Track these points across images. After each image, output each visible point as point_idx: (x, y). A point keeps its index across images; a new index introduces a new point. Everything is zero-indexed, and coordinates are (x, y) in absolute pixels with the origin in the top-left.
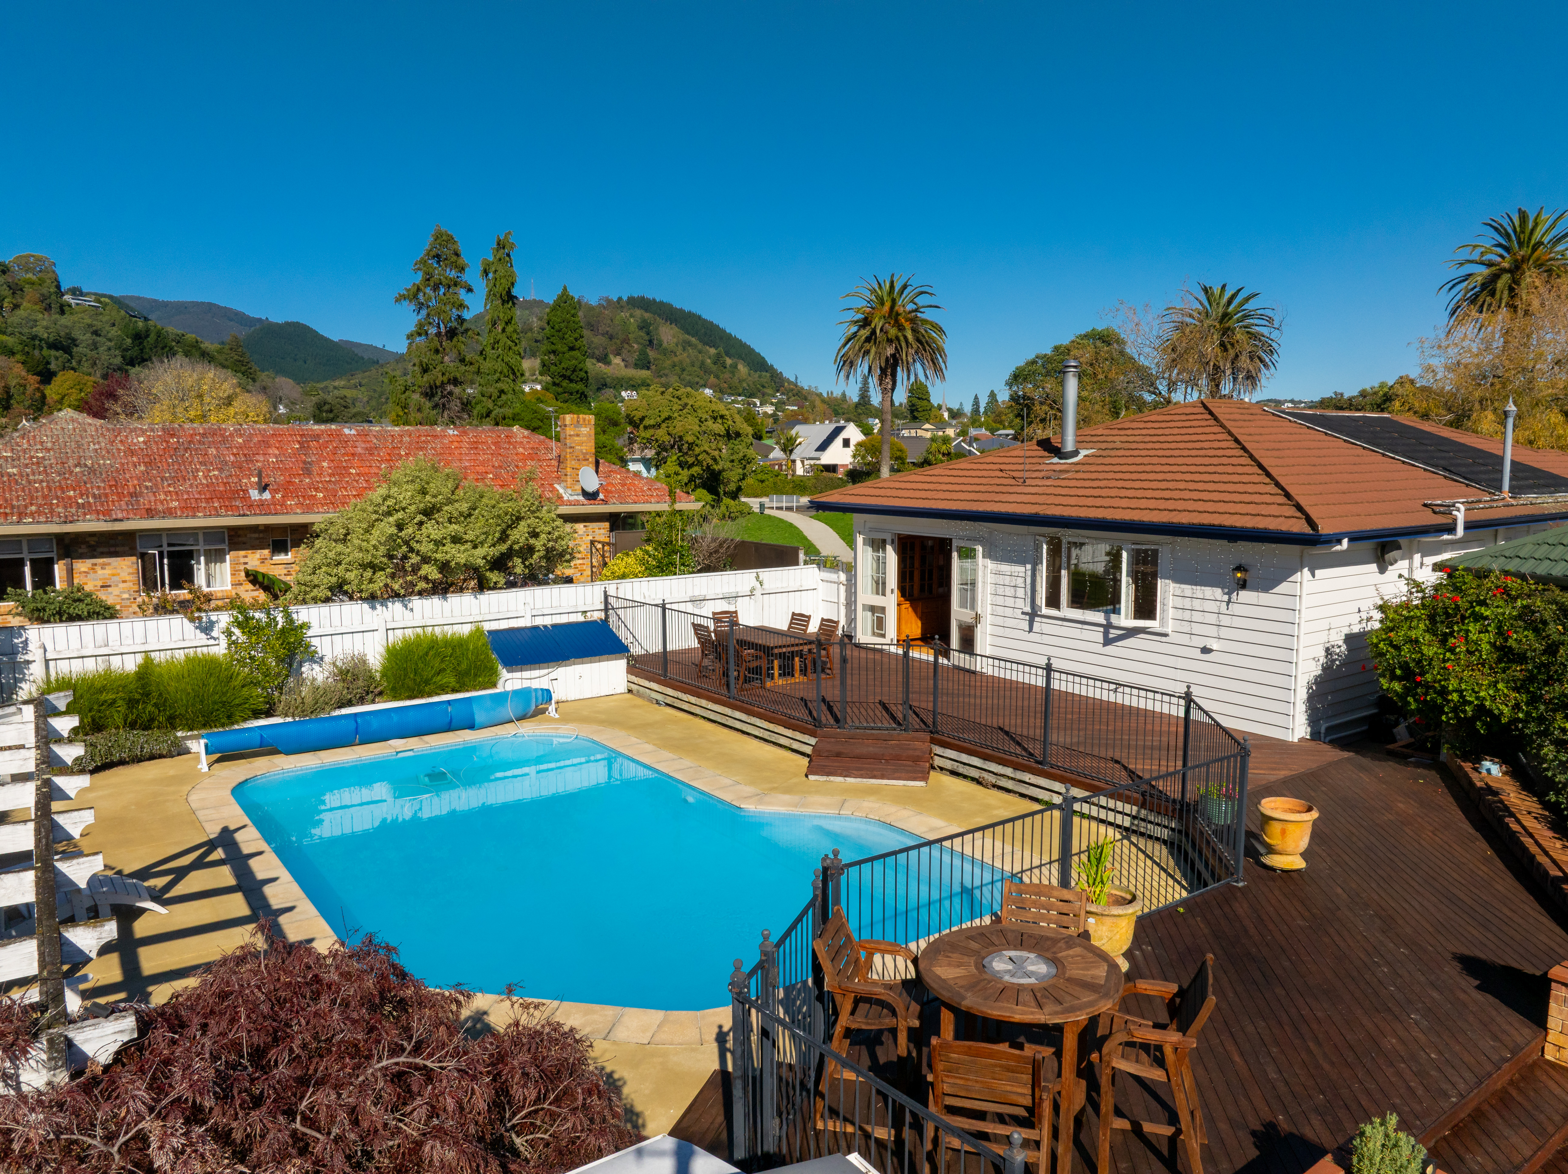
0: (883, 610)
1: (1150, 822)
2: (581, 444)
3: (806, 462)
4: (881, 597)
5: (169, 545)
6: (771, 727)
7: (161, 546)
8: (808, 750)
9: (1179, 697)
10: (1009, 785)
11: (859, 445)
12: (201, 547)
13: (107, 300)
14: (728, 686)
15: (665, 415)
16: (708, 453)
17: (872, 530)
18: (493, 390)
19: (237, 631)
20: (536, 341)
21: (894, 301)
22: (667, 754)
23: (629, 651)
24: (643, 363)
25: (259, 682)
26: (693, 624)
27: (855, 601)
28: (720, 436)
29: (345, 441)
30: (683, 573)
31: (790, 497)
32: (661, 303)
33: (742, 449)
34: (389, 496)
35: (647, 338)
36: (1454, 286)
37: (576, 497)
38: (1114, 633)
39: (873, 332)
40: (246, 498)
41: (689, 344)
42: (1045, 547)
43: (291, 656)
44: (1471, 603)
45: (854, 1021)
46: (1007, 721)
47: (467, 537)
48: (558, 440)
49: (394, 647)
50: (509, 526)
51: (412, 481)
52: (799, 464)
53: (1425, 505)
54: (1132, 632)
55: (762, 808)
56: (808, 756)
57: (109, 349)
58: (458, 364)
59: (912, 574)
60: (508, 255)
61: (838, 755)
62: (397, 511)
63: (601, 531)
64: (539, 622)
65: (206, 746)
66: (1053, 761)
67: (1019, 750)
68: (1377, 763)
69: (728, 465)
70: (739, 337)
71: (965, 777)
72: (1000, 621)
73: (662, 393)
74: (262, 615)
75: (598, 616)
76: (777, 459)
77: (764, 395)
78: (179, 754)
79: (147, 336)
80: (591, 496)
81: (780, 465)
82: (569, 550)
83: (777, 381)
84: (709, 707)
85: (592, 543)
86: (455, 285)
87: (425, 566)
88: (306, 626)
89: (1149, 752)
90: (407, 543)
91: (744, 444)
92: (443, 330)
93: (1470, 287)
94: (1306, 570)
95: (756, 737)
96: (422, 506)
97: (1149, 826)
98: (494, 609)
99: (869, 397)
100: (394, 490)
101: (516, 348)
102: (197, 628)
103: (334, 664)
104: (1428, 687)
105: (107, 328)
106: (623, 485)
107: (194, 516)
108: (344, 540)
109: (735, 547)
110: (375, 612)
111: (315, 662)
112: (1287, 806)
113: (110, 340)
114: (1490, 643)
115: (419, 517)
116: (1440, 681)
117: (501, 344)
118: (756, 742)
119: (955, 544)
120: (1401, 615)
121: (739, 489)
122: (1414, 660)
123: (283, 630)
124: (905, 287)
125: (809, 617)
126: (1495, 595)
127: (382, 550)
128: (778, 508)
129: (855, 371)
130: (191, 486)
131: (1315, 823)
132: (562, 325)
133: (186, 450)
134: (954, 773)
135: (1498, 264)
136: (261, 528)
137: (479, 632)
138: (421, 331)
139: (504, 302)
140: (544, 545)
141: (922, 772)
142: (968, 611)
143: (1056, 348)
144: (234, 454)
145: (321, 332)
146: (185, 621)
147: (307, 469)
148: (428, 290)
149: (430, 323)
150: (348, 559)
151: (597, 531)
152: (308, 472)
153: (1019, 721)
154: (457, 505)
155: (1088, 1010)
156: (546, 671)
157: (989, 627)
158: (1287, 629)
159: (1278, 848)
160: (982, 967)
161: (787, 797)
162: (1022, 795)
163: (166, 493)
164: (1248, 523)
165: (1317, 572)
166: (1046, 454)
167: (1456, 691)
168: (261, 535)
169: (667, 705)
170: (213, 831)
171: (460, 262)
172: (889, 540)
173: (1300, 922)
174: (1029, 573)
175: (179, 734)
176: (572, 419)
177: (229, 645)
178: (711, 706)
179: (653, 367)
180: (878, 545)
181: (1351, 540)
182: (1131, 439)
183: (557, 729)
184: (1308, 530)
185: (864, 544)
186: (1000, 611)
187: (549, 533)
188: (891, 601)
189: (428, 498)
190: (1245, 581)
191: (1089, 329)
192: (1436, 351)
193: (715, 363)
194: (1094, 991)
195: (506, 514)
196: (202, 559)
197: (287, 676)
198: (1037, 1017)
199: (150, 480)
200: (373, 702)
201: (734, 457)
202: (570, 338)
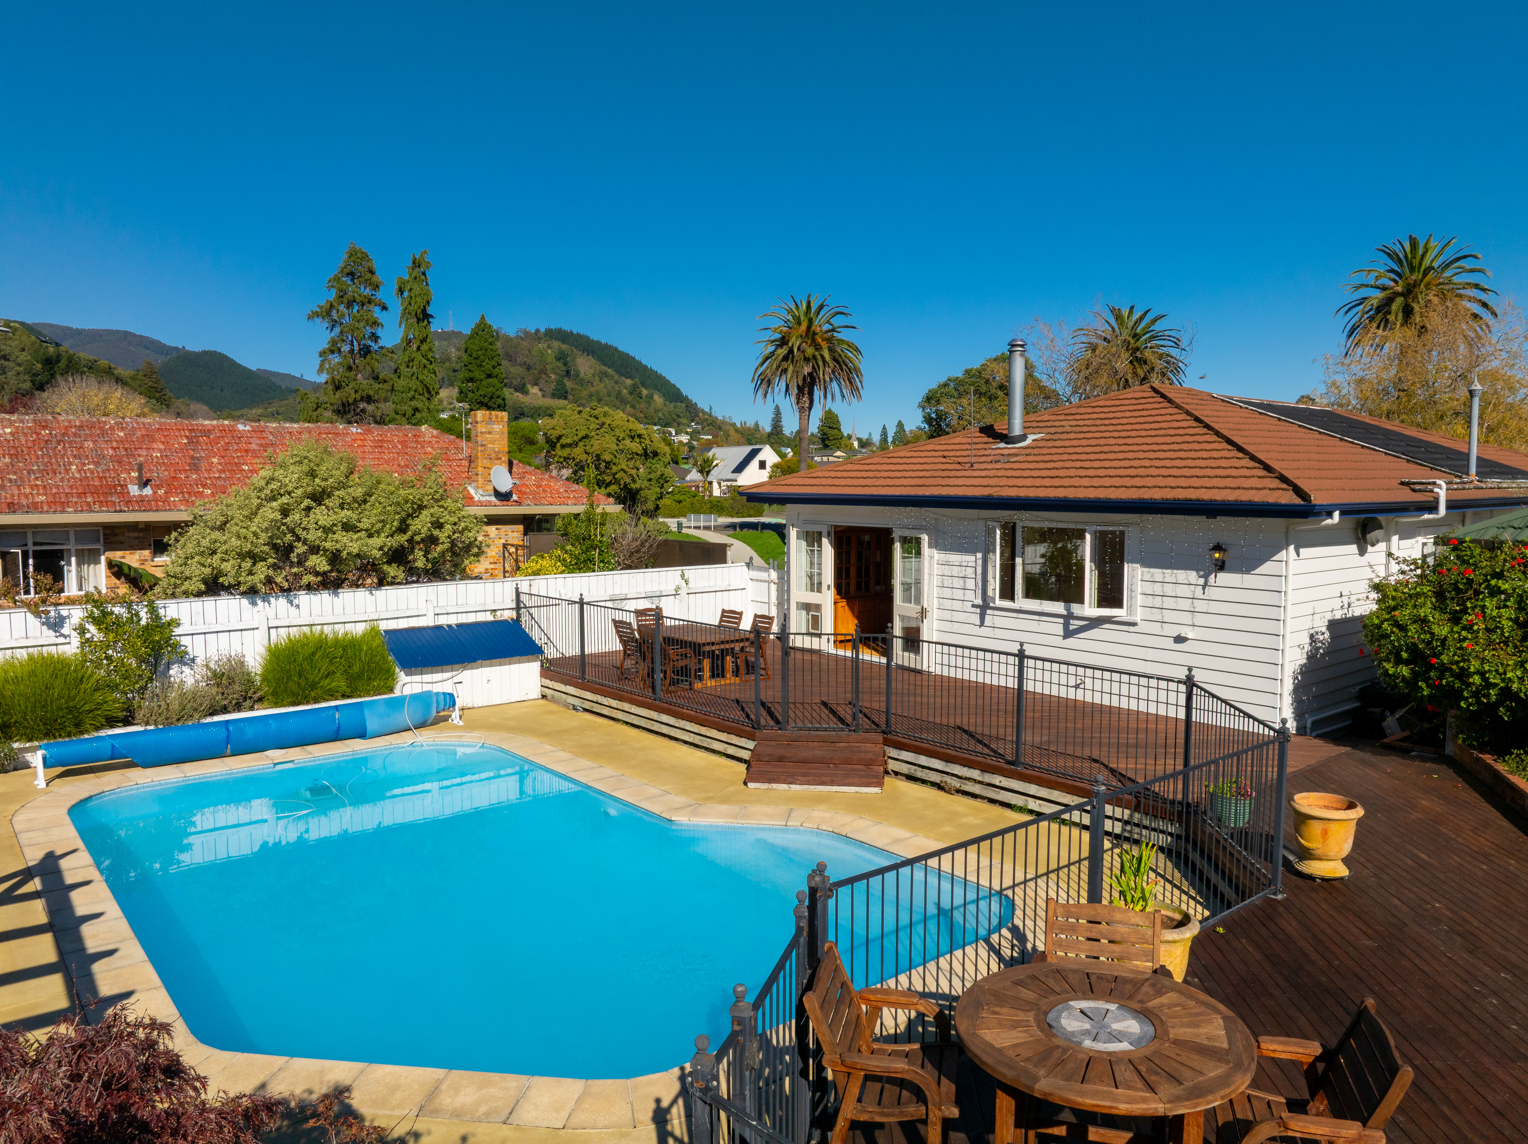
0: (818, 607)
1: (1146, 827)
2: (493, 442)
3: (723, 484)
4: (816, 594)
5: (35, 544)
6: (703, 730)
7: (26, 545)
8: (746, 755)
9: (1179, 682)
10: (976, 789)
11: (776, 466)
12: (72, 546)
13: (17, 325)
14: (653, 688)
15: (581, 434)
16: (625, 472)
17: (806, 522)
18: (407, 408)
19: (92, 628)
20: (455, 371)
21: (811, 321)
22: (585, 763)
23: (542, 652)
24: (561, 394)
25: (117, 686)
26: (614, 621)
27: (789, 600)
28: (637, 454)
29: (239, 437)
30: (602, 569)
31: (707, 516)
32: (578, 335)
33: (659, 468)
34: (273, 479)
35: (564, 368)
36: (1350, 309)
37: (487, 498)
38: (1075, 624)
39: (791, 351)
40: (124, 492)
41: (606, 374)
42: (998, 532)
43: (158, 657)
44: (1486, 575)
45: (863, 1111)
46: (965, 720)
47: (361, 525)
48: (468, 438)
49: (276, 646)
50: (409, 515)
51: (300, 462)
52: (715, 485)
53: (1402, 483)
54: (1095, 623)
55: (697, 820)
56: (745, 761)
57: (18, 374)
58: (372, 381)
59: (848, 570)
60: (424, 274)
61: (781, 759)
62: (281, 495)
63: (514, 534)
64: (443, 621)
65: (44, 759)
66: (1028, 760)
67: (986, 751)
68: (1379, 757)
69: (646, 484)
70: (655, 368)
71: (924, 782)
72: (947, 615)
73: (580, 412)
74: (123, 610)
75: (509, 615)
76: (694, 481)
77: (679, 424)
78: (16, 769)
79: (58, 361)
80: (503, 497)
81: (697, 487)
82: (477, 543)
83: (692, 411)
84: (632, 711)
85: (505, 546)
86: (370, 302)
87: (314, 557)
88: (175, 623)
89: (1132, 750)
90: (292, 531)
91: (661, 463)
92: (356, 348)
93: (1366, 309)
94: (1292, 548)
95: (686, 742)
96: (310, 489)
97: (1144, 832)
98: (392, 606)
99: (782, 427)
100: (280, 473)
101: (431, 367)
102: (43, 624)
103: (207, 666)
104: (1443, 669)
105: (17, 353)
106: (539, 487)
107: (63, 512)
108: (222, 528)
109: (658, 546)
110: (256, 609)
111: (185, 664)
112: (1322, 803)
113: (19, 365)
114: (1510, 619)
115: (307, 502)
116: (1457, 663)
117: (416, 362)
118: (685, 748)
119: (896, 535)
120: (1403, 593)
121: (657, 508)
122: (1423, 641)
123: (147, 627)
124: (821, 307)
125: (741, 614)
126: (1513, 567)
127: (264, 537)
128: (695, 528)
129: (773, 388)
130: (62, 480)
131: (1360, 822)
132: (480, 353)
133: (59, 443)
134: (911, 778)
135: (1392, 288)
136: (141, 526)
137: (374, 632)
138: (334, 350)
139: (419, 320)
140: (449, 537)
141: (877, 777)
142: (912, 605)
143: (967, 372)
144: (114, 449)
145: (239, 361)
146: (29, 615)
147: (195, 465)
148: (342, 308)
149: (343, 341)
150: (224, 548)
151: (510, 534)
152: (195, 467)
153: (979, 720)
154: (350, 490)
155: (1223, 1092)
156: (449, 674)
157: (935, 622)
158: (1272, 613)
159: (1319, 852)
160: (1048, 1028)
161: (724, 808)
162: (992, 801)
163: (32, 487)
164: (1231, 496)
165: (1302, 550)
166: (991, 440)
167: (1478, 672)
168: (141, 534)
169: (585, 710)
170: (34, 857)
171: (374, 279)
172: (825, 533)
173: (1368, 943)
174: (980, 562)
175: (16, 745)
176: (484, 415)
177: (83, 644)
178: (634, 709)
179: (570, 397)
180: (812, 538)
181: (1342, 513)
182: (1081, 423)
183: (461, 737)
184: (1297, 501)
185: (798, 538)
186: (947, 604)
187: (455, 524)
188: (827, 598)
189: (317, 480)
190: (1223, 562)
191: (999, 354)
192: (1340, 368)
193: (631, 394)
194: (1220, 1060)
195: (407, 502)
196: (73, 559)
197: (151, 679)
198: (1153, 1106)
199: (15, 473)
200: (252, 708)
201: (652, 476)
202: (488, 365)
